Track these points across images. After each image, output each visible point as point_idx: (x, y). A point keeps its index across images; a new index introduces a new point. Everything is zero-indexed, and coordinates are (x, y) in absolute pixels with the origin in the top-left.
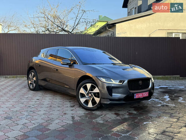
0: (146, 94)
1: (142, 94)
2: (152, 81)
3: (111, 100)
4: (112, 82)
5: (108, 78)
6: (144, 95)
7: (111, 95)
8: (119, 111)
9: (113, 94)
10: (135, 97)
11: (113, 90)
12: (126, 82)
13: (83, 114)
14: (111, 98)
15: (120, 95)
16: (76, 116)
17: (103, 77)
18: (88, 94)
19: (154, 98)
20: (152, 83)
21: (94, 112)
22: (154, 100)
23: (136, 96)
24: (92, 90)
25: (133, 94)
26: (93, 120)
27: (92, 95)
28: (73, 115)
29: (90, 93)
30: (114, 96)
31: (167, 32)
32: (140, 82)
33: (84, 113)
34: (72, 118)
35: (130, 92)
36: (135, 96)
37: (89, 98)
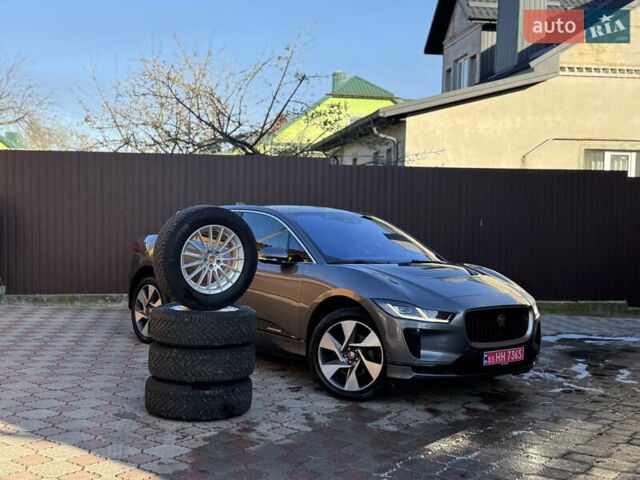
0: (517, 355)
1: (507, 354)
2: (534, 315)
3: (416, 368)
4: (421, 316)
5: (406, 304)
6: (511, 356)
7: (418, 355)
8: (439, 402)
9: (422, 352)
10: (485, 362)
11: (424, 340)
12: (459, 316)
13: (336, 410)
14: (417, 362)
15: (439, 354)
16: (315, 414)
17: (394, 302)
18: (345, 352)
19: (540, 371)
20: (535, 321)
21: (364, 405)
22: (541, 375)
23: (489, 360)
24: (358, 340)
25: (481, 351)
26: (369, 425)
27: (358, 355)
28: (308, 412)
29: (353, 348)
30: (425, 356)
31: (583, 148)
32: (501, 319)
33: (336, 408)
34: (307, 419)
35: (471, 347)
36: (486, 359)
37: (349, 364)
